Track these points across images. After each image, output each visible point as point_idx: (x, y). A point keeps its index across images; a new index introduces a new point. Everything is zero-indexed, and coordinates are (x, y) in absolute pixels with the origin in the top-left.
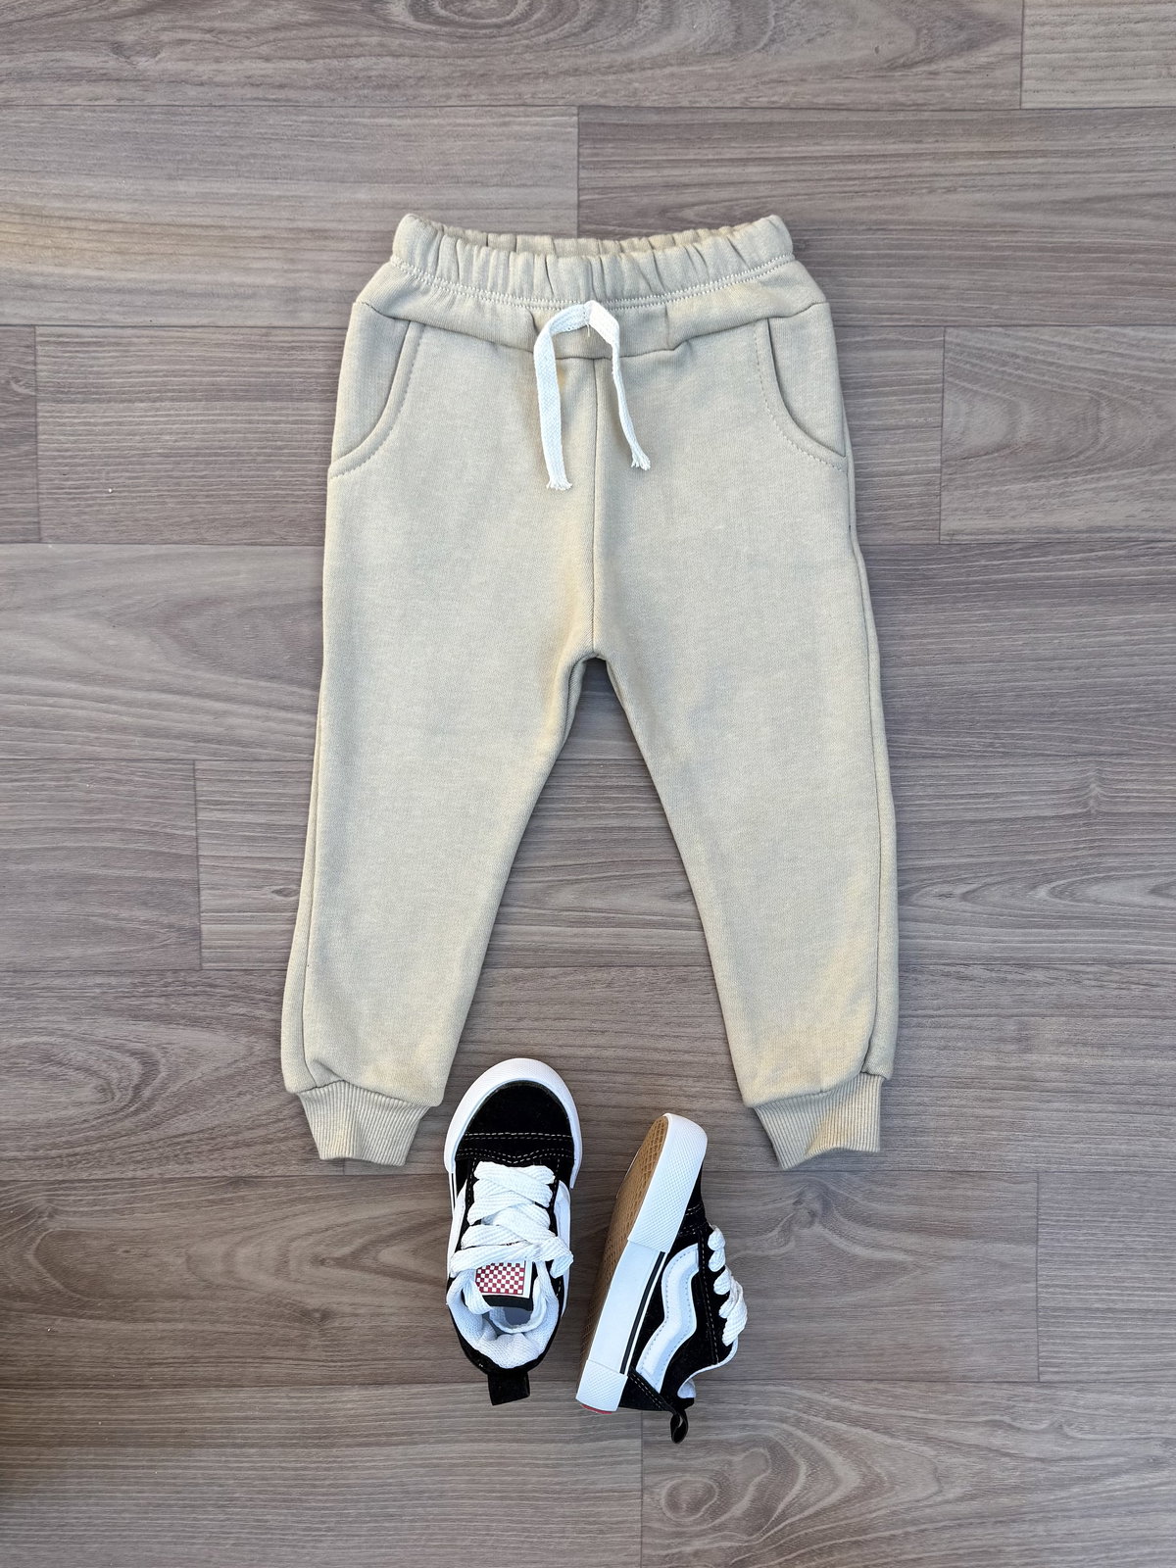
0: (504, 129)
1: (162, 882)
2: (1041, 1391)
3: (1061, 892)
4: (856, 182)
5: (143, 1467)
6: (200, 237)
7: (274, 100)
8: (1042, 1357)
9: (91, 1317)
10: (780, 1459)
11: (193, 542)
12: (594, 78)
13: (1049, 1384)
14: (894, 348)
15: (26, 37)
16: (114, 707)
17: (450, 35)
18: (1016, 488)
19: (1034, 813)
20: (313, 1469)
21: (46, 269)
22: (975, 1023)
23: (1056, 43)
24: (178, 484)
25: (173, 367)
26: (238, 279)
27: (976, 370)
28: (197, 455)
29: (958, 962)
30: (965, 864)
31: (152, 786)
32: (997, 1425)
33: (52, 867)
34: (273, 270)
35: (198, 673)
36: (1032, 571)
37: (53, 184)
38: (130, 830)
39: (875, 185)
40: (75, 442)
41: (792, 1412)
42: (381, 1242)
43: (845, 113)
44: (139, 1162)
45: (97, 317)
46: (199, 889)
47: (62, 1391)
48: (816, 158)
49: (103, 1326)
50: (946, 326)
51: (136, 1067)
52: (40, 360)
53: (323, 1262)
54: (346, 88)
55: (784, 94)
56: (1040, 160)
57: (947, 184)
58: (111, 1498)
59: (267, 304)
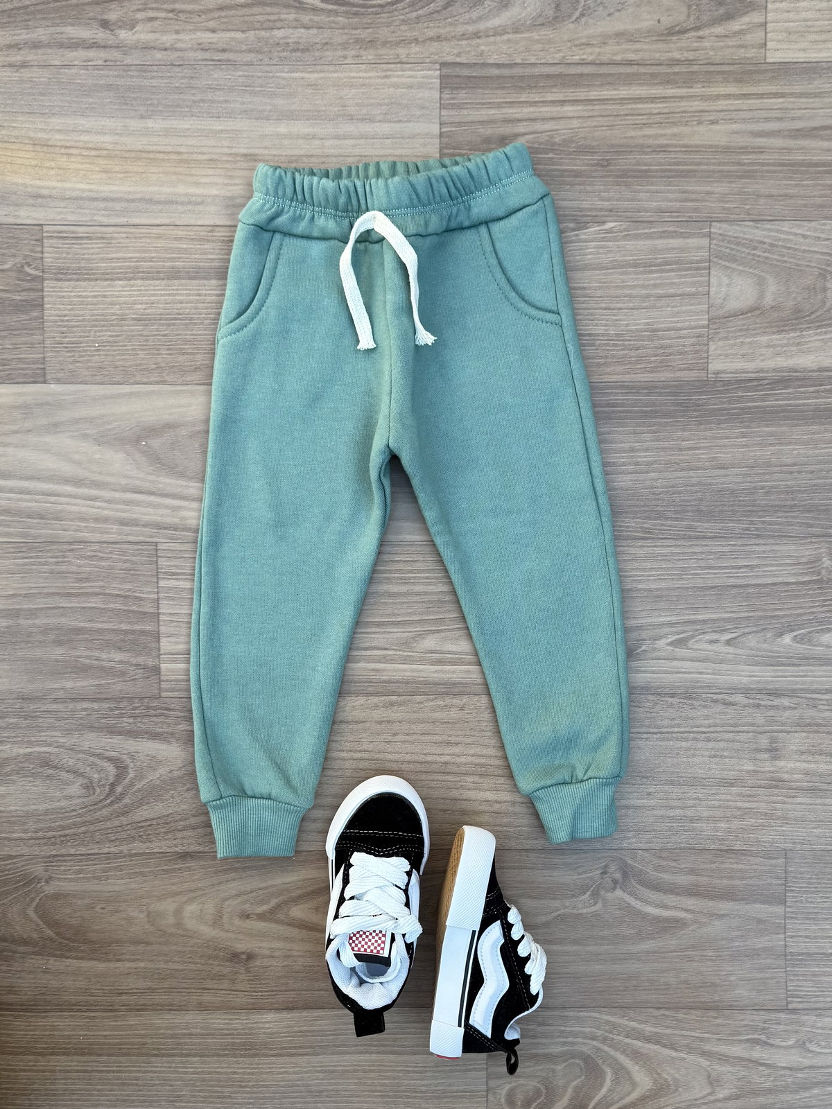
0: (385, 80)
1: (133, 632)
2: (789, 1016)
3: (802, 639)
4: (645, 117)
5: (113, 1071)
6: (163, 160)
7: (218, 61)
8: (790, 991)
9: (76, 958)
10: (592, 1068)
11: (157, 383)
12: (452, 43)
13: (795, 1011)
14: (673, 237)
15: (39, 16)
16: (98, 504)
17: (347, 12)
18: (764, 339)
19: (780, 580)
20: (240, 1073)
21: (51, 184)
22: (737, 738)
23: (791, 15)
24: (147, 341)
25: (144, 255)
26: (191, 190)
27: (734, 252)
28: (161, 319)
29: (723, 691)
30: (729, 618)
31: (126, 561)
32: (756, 1042)
33: (52, 621)
34: (216, 184)
35: (161, 479)
36: (777, 400)
37: (56, 122)
38: (110, 594)
39: (658, 118)
40: (72, 309)
41: (601, 1032)
42: (291, 901)
43: (636, 66)
44: (113, 841)
45: (87, 219)
46: (159, 637)
47: (53, 1014)
48: (614, 99)
49: (85, 964)
50: (711, 221)
51: (111, 769)
52: (46, 250)
53: (248, 917)
54: (270, 51)
55: (591, 54)
56: (781, 100)
57: (712, 118)
58: (89, 1095)
59: (212, 209)
